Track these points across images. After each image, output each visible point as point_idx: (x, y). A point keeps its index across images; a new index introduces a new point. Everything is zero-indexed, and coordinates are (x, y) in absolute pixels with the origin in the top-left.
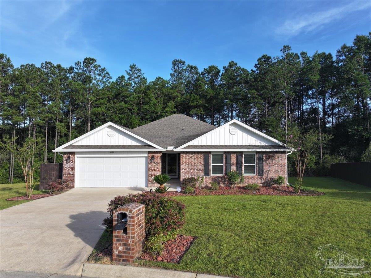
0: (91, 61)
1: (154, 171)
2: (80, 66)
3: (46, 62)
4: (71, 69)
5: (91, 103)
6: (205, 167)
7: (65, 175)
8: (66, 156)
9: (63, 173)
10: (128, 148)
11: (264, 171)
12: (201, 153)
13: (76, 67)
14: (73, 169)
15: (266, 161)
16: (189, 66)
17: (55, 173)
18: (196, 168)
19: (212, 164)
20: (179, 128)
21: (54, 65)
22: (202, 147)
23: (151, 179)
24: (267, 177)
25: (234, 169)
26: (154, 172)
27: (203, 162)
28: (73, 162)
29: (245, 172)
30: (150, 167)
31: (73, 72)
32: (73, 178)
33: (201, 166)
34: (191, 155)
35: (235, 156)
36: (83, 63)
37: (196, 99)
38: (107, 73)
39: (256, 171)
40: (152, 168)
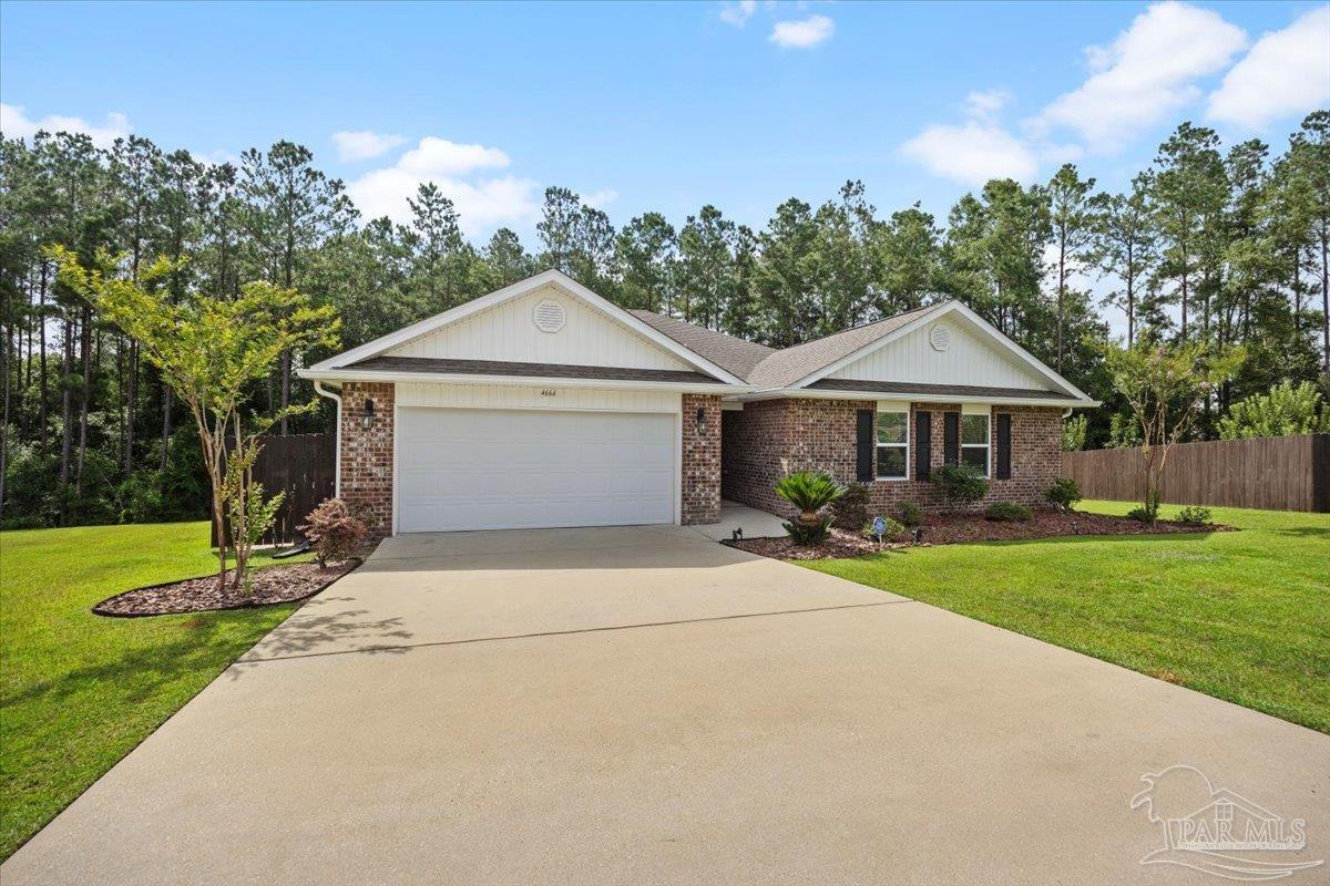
1: (704, 465)
2: (259, 166)
3: (132, 138)
4: (229, 170)
6: (859, 453)
7: (348, 483)
8: (351, 401)
9: (342, 474)
11: (1012, 465)
12: (849, 406)
13: (245, 167)
14: (385, 456)
15: (1015, 435)
16: (586, 208)
18: (835, 456)
21: (162, 150)
23: (693, 494)
24: (1017, 483)
25: (937, 457)
26: (703, 469)
28: (388, 429)
30: (690, 451)
32: (384, 494)
33: (848, 448)
34: (820, 412)
35: (942, 417)
36: (271, 158)
38: (347, 198)
39: (992, 466)
40: (697, 456)
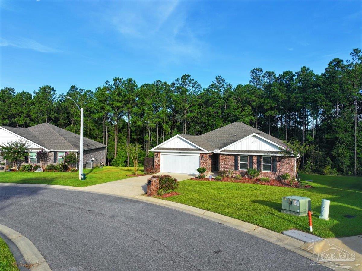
0: (186, 77)
2: (179, 82)
3: (157, 80)
4: (173, 84)
5: (187, 109)
6: (235, 164)
7: (155, 165)
8: (156, 154)
9: (155, 163)
10: (188, 150)
11: (277, 169)
12: (233, 155)
13: (176, 83)
14: (159, 161)
15: (278, 162)
16: (267, 72)
17: (151, 163)
18: (230, 165)
19: (240, 163)
20: (233, 135)
21: (162, 82)
22: (233, 151)
24: (279, 174)
25: (255, 166)
26: (203, 165)
27: (234, 161)
28: (159, 157)
29: (263, 169)
31: (174, 87)
32: (159, 166)
33: (232, 163)
34: (226, 156)
35: (256, 157)
36: (181, 79)
37: (270, 102)
38: (199, 85)
39: (271, 169)
40: (202, 163)
